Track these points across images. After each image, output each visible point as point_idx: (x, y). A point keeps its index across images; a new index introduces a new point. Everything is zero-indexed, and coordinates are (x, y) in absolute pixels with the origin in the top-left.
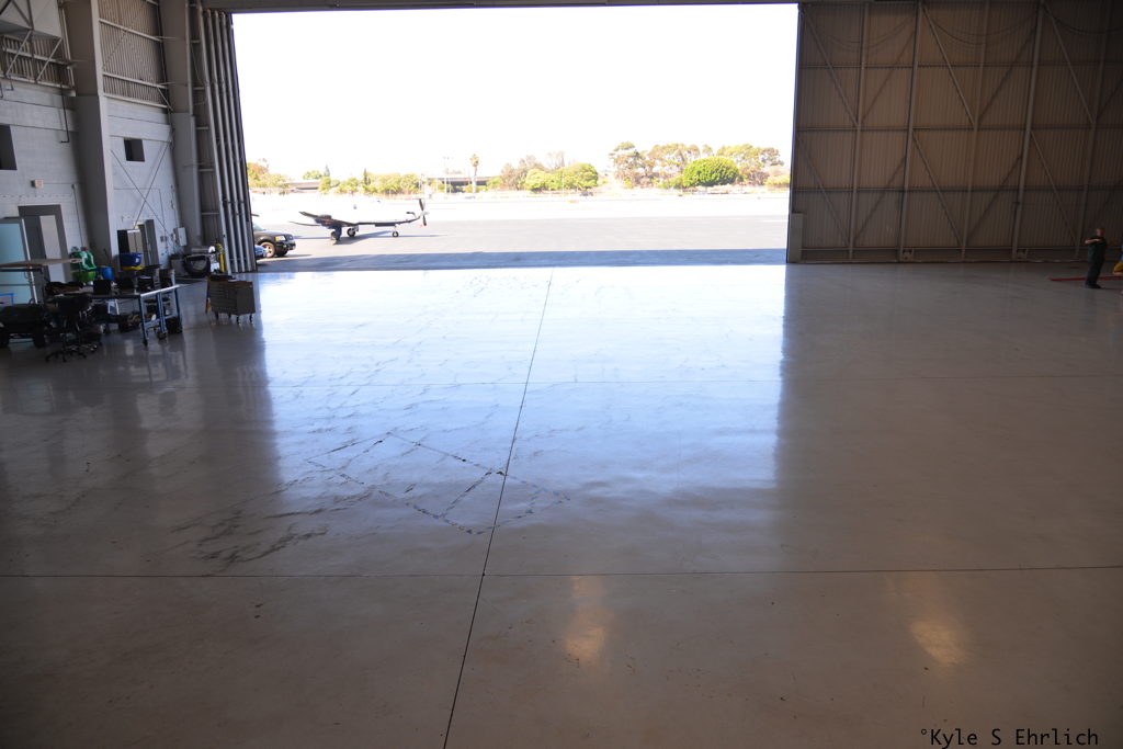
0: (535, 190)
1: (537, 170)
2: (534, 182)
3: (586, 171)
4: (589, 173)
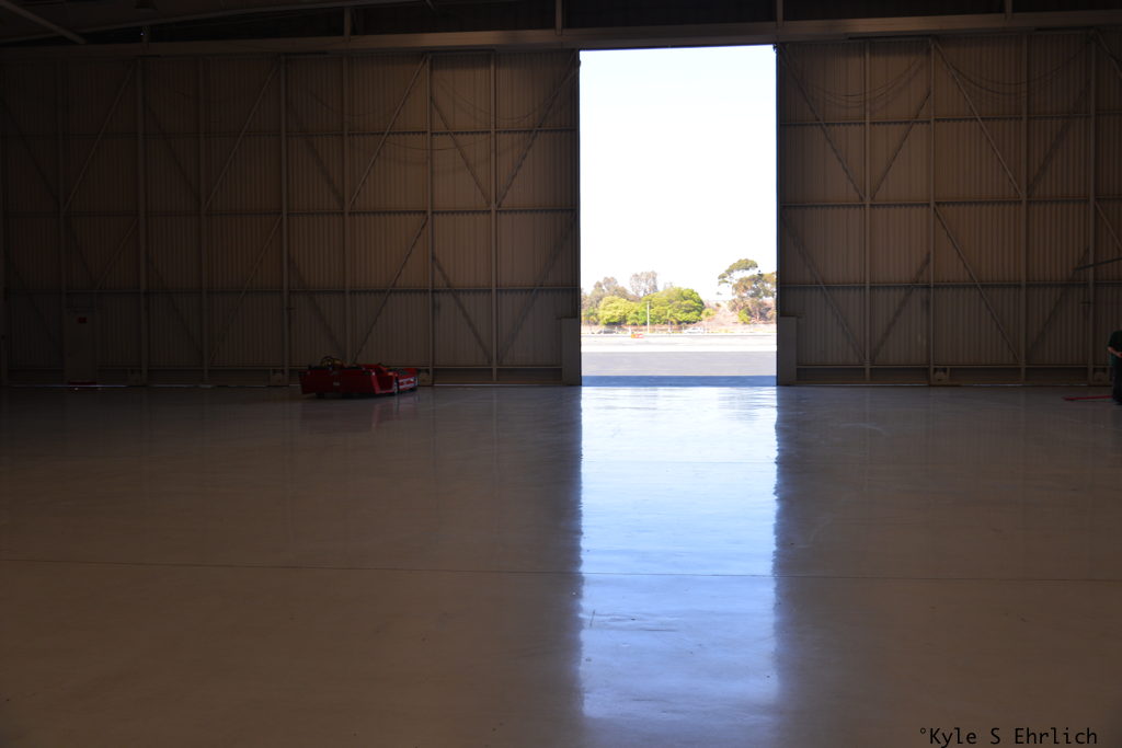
0: (612, 325)
2: (610, 313)
3: (686, 299)
4: (691, 302)
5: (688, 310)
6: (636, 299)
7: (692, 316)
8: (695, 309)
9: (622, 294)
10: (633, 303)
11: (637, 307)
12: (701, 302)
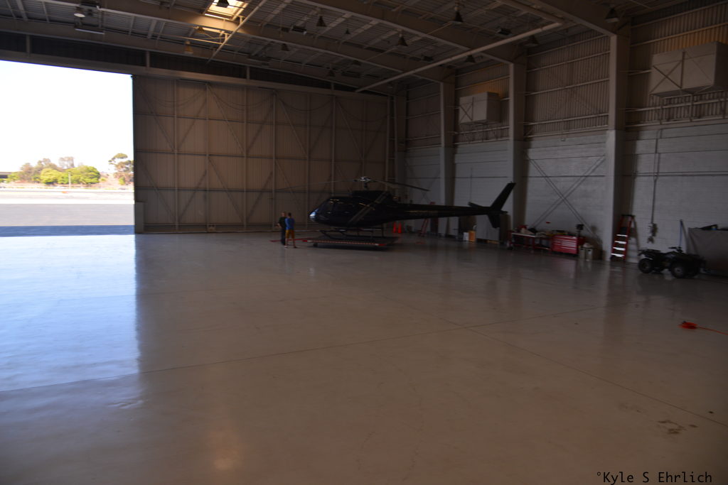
0: (49, 183)
1: (50, 169)
2: (48, 177)
3: (91, 172)
4: (93, 173)
5: (92, 178)
6: (62, 170)
7: (93, 180)
8: (96, 176)
9: (54, 167)
10: (60, 173)
11: (63, 174)
12: (99, 174)
